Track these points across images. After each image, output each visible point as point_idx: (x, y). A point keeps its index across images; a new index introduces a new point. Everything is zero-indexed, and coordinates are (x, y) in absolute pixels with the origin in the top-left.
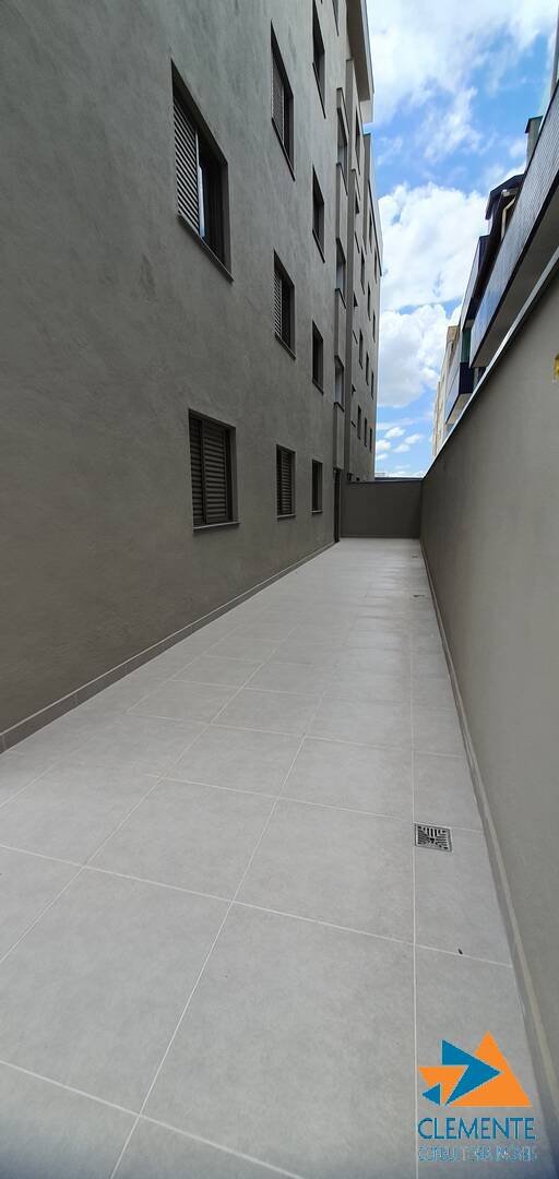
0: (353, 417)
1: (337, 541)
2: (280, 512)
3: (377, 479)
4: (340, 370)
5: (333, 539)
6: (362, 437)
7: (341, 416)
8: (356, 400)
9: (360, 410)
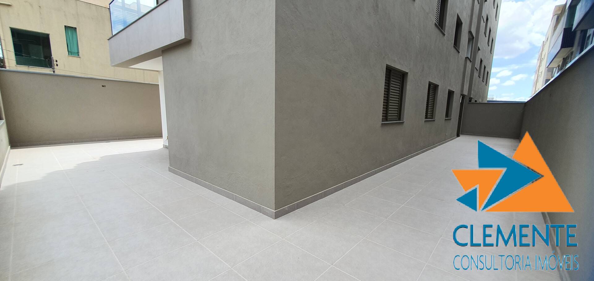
0: (477, 65)
1: (458, 136)
2: (426, 117)
3: (488, 101)
4: (472, 39)
5: (456, 135)
6: (481, 77)
7: (469, 65)
8: (480, 55)
9: (481, 61)
